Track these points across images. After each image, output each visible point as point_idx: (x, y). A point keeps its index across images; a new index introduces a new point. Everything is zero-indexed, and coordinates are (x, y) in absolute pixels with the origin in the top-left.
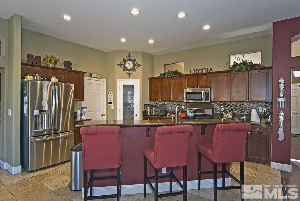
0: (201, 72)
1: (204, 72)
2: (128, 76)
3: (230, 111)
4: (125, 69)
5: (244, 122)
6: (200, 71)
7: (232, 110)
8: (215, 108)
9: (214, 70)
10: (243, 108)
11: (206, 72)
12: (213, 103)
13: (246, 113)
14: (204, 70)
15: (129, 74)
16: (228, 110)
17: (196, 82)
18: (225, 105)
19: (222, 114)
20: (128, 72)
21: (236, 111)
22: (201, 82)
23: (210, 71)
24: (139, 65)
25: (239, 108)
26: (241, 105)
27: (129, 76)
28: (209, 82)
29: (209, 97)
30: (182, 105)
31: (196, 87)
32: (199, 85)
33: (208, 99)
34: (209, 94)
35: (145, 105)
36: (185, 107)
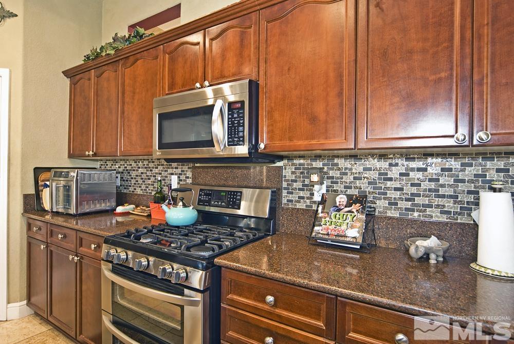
3: (351, 201)
5: (432, 270)
7: (360, 200)
8: (285, 185)
10: (423, 187)
12: (279, 164)
13: (436, 216)
16: (341, 199)
17: (200, 64)
18: (331, 173)
19: (315, 219)
21: (381, 204)
24: (4, 15)
25: (401, 189)
26: (411, 174)
29: (243, 126)
30: (172, 174)
31: (198, 85)
32: (210, 76)
33: (241, 139)
34: (243, 113)
35: (38, 171)
36: (181, 180)
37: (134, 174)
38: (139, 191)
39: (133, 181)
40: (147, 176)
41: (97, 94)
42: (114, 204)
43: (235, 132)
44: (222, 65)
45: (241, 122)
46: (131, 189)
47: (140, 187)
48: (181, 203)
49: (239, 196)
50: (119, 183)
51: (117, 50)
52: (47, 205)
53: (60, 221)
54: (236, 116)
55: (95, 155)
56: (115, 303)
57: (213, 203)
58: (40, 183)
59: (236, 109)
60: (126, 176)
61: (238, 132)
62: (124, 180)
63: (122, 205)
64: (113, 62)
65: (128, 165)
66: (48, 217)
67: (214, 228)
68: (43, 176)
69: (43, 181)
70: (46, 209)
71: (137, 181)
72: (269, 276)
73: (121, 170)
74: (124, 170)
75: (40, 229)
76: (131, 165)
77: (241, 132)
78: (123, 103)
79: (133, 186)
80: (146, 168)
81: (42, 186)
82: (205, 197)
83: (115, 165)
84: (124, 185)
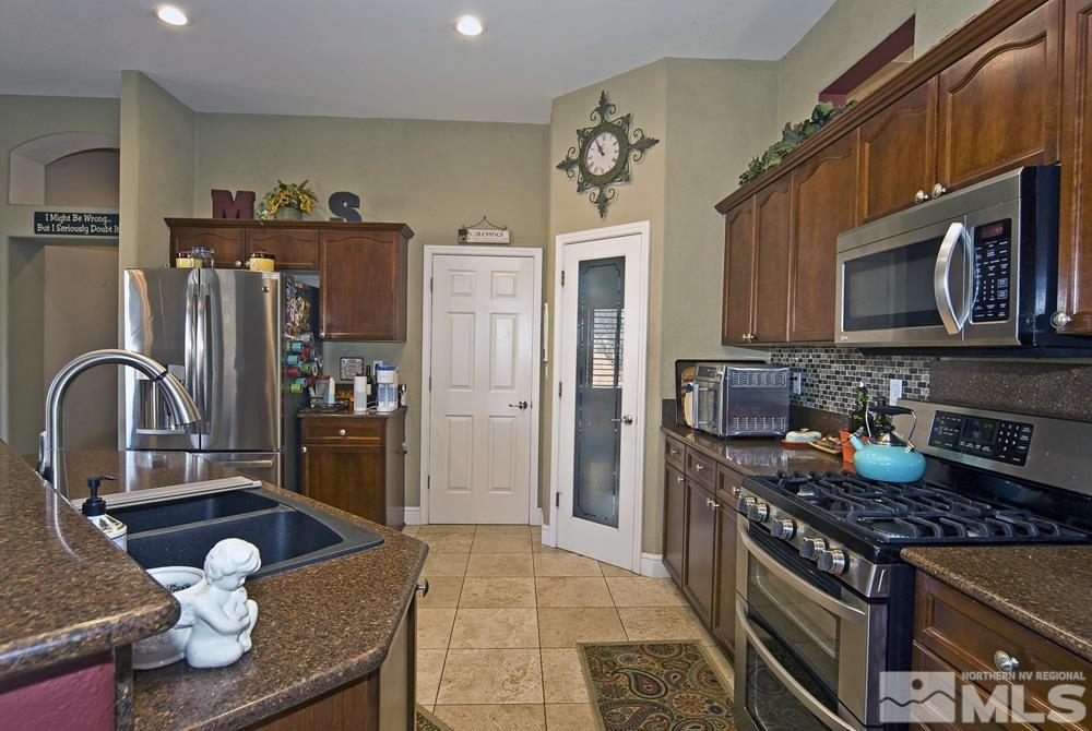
4: (586, 180)
15: (602, 204)
20: (597, 192)
24: (646, 144)
29: (1008, 276)
30: (892, 376)
31: (920, 195)
32: (948, 170)
33: (1003, 305)
34: (1008, 247)
35: (681, 365)
36: (909, 391)
37: (823, 374)
38: (831, 408)
39: (822, 387)
40: (846, 378)
41: (759, 236)
42: (784, 426)
43: (989, 290)
44: (974, 140)
45: (1004, 266)
46: (819, 401)
47: (834, 399)
48: (887, 437)
49: (1025, 434)
50: (798, 387)
51: (784, 155)
52: (690, 419)
53: (704, 446)
54: (991, 254)
55: (756, 339)
56: (751, 585)
57: (962, 443)
58: (684, 384)
59: (990, 239)
60: (810, 378)
61: (996, 289)
62: (807, 385)
63: (798, 430)
64: (781, 176)
65: (813, 356)
66: (690, 437)
67: (948, 496)
68: (688, 373)
69: (686, 380)
70: (689, 424)
71: (828, 388)
72: (999, 608)
73: (802, 365)
74: (807, 366)
75: (679, 453)
76: (819, 356)
77: (1003, 289)
78: (797, 246)
79: (822, 397)
80: (844, 362)
81: (685, 388)
82: (946, 429)
83: (794, 356)
84: (806, 394)
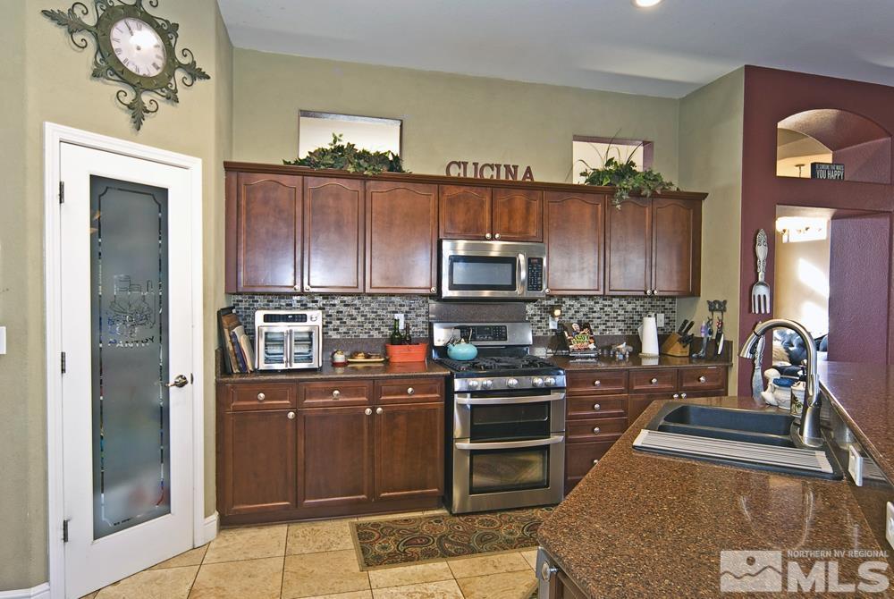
0: (492, 176)
1: (503, 177)
2: (125, 118)
4: (109, 66)
6: (488, 174)
8: (526, 318)
9: (538, 177)
10: (611, 316)
11: (511, 179)
14: (503, 170)
15: (138, 113)
16: (575, 326)
17: (487, 216)
20: (130, 94)
22: (505, 218)
23: (525, 177)
24: (196, 73)
25: (600, 318)
27: (138, 123)
28: (534, 218)
29: (541, 277)
30: (395, 312)
34: (541, 267)
36: (409, 319)
43: (534, 280)
44: (509, 222)
45: (540, 273)
49: (504, 329)
54: (535, 269)
57: (478, 338)
61: (537, 280)
64: (351, 178)
77: (540, 281)
